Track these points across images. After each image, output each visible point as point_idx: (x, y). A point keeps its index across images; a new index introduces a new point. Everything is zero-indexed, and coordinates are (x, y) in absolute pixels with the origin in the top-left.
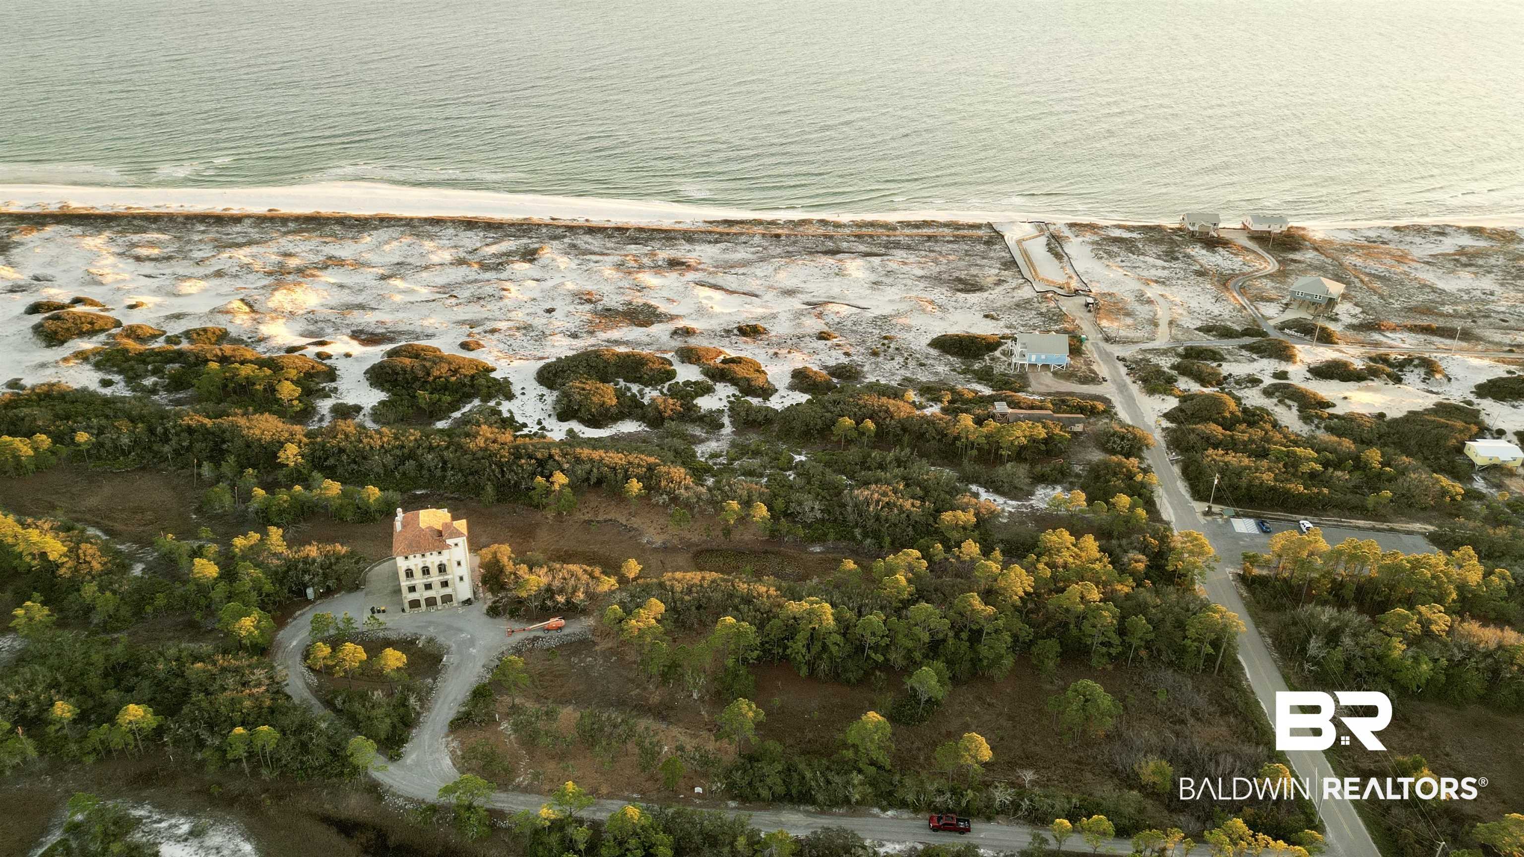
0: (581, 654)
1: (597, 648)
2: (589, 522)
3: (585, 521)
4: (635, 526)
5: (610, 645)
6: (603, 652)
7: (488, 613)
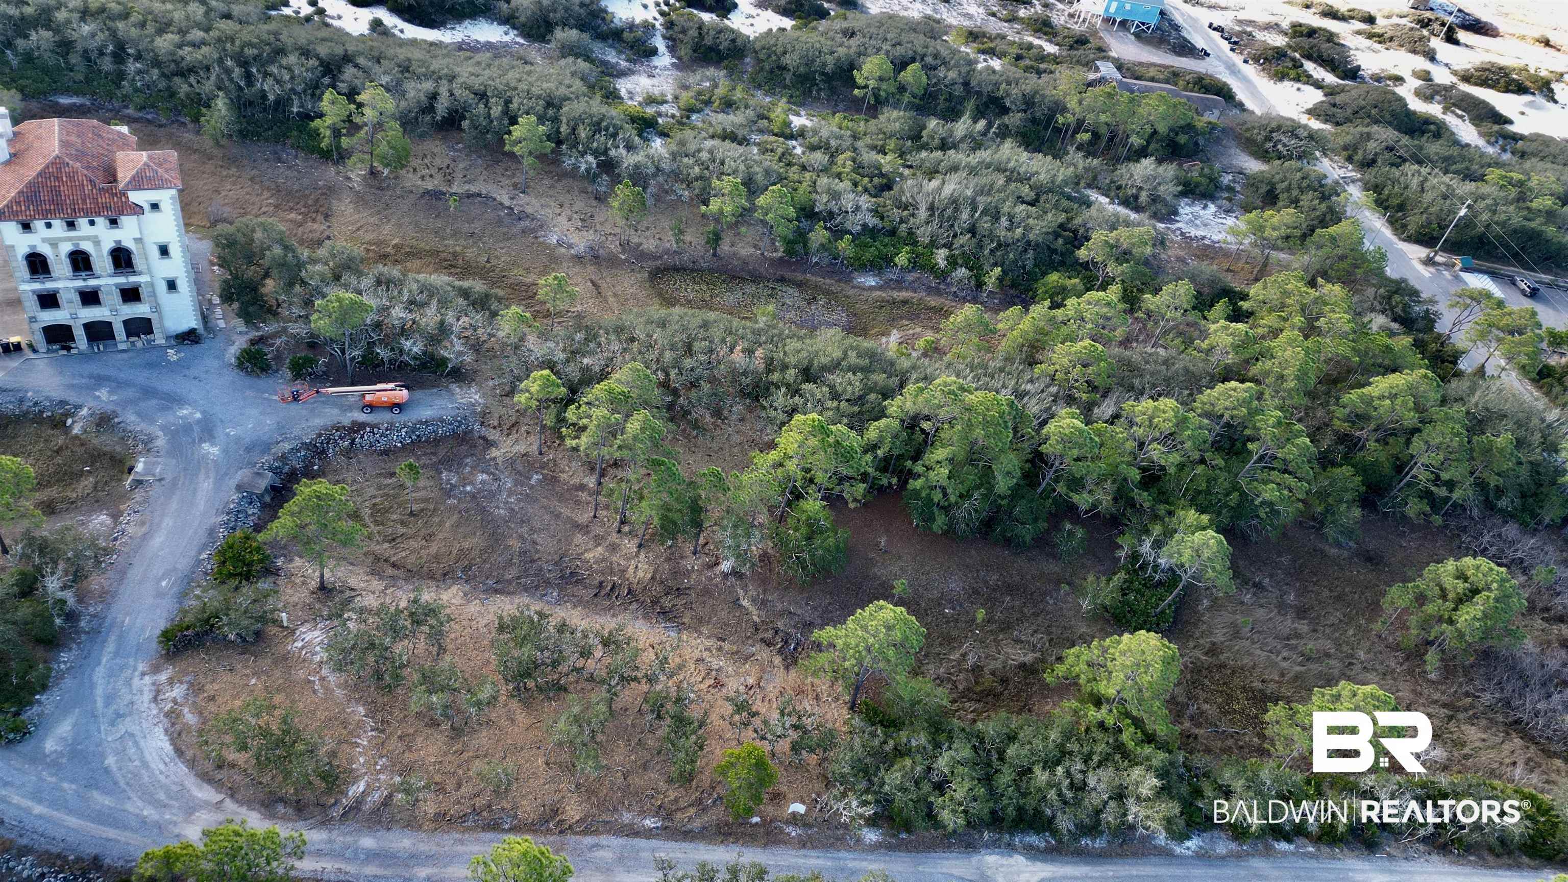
0: (461, 464)
1: (494, 453)
2: (437, 195)
3: (427, 192)
4: (529, 210)
5: (521, 448)
6: (511, 462)
7: (240, 365)
